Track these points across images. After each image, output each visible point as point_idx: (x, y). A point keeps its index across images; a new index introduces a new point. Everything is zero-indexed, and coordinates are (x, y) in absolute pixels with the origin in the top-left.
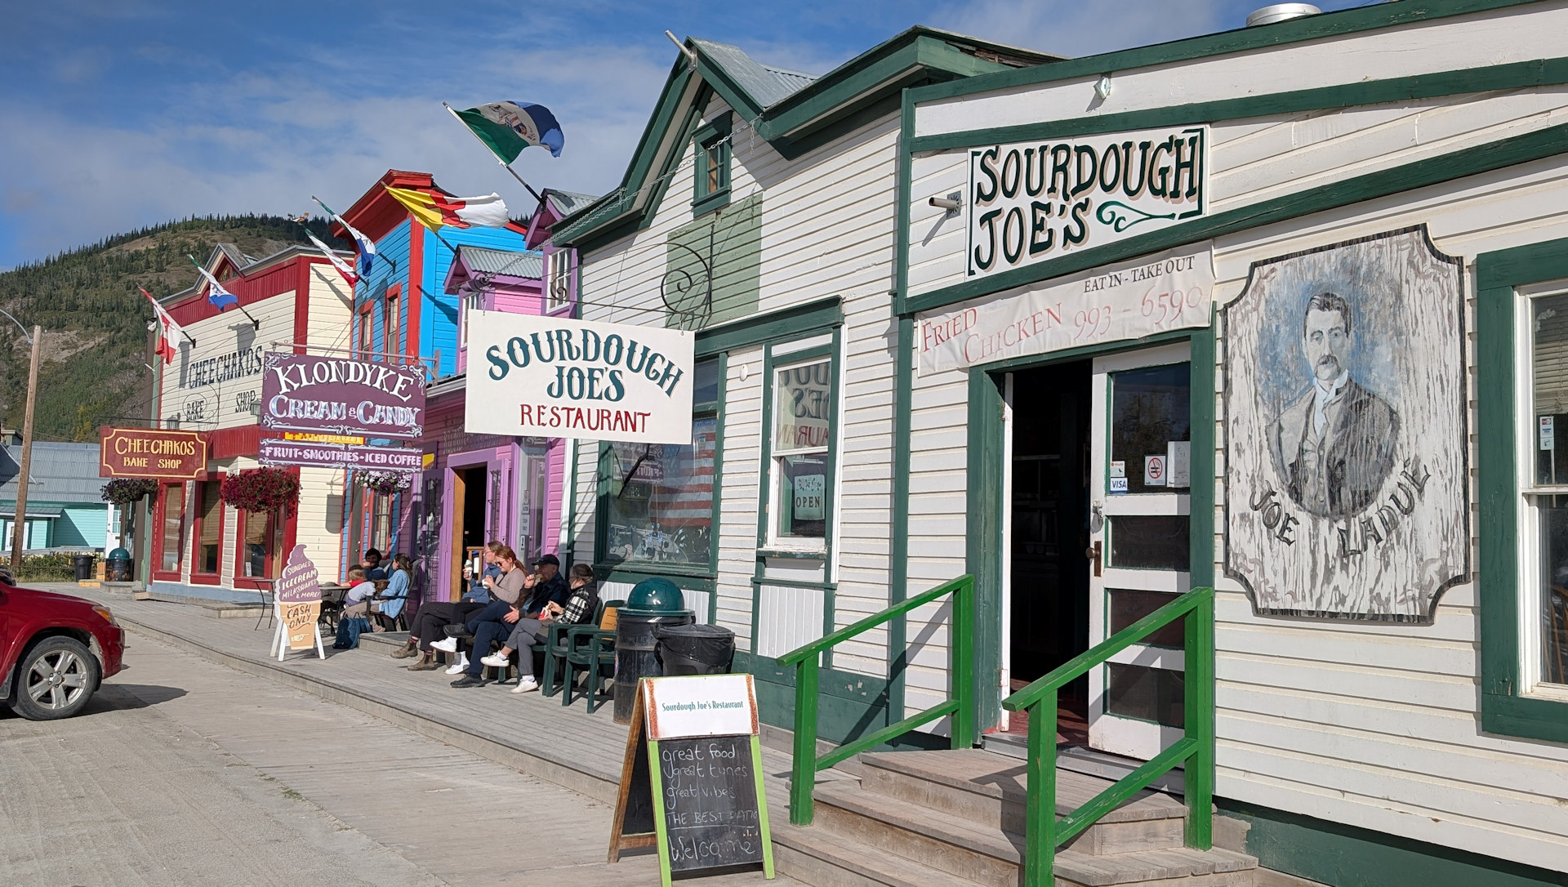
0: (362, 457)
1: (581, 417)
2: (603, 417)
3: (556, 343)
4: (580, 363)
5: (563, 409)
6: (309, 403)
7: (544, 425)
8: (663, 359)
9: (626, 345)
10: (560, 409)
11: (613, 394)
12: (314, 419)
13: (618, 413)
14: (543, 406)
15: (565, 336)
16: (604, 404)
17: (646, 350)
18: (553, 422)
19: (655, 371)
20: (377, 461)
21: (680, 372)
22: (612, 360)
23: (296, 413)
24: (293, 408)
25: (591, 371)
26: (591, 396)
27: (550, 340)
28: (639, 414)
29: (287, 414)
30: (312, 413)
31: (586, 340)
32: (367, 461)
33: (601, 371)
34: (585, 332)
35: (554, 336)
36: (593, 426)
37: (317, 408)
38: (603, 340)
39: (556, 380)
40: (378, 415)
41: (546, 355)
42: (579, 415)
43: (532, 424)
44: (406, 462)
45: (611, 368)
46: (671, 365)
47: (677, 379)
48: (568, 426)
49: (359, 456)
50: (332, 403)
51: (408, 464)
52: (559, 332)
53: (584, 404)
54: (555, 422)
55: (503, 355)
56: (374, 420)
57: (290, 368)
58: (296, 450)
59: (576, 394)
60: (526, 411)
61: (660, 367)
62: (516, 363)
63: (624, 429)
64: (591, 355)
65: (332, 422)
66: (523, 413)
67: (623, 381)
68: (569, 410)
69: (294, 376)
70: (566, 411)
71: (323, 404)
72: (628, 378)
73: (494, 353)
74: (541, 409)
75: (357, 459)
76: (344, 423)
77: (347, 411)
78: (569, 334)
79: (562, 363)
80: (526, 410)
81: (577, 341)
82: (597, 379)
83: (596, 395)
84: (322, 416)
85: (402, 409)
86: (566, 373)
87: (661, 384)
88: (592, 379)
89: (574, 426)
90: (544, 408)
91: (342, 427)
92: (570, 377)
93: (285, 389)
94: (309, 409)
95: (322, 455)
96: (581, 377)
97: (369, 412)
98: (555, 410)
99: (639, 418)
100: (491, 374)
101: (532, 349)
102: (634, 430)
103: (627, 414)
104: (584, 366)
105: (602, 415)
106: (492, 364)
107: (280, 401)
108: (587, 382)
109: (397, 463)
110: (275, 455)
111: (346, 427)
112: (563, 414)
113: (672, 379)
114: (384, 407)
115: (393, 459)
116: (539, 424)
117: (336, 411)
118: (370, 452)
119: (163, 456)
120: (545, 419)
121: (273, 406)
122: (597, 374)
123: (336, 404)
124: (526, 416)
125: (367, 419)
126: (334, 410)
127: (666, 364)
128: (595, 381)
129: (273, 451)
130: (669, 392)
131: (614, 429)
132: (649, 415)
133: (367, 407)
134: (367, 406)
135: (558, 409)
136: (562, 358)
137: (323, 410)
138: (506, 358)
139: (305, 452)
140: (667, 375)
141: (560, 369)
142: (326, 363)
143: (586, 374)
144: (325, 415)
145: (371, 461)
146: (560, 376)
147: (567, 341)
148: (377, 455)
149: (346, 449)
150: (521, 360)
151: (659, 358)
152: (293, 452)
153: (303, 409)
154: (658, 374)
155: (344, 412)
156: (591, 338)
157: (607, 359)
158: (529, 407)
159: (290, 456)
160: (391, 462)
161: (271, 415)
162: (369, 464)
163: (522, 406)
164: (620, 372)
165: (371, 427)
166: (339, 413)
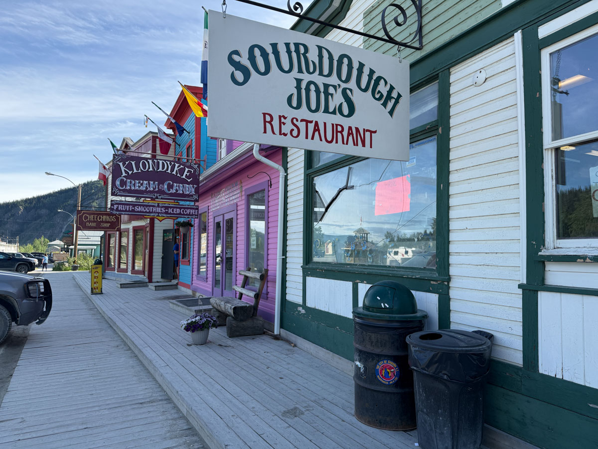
0: (167, 210)
1: (319, 130)
2: (337, 132)
3: (294, 55)
4: (316, 77)
5: (302, 120)
6: (138, 181)
7: (285, 135)
8: (386, 83)
9: (356, 65)
10: (299, 120)
11: (346, 111)
12: (140, 190)
13: (350, 128)
14: (283, 116)
15: (302, 50)
16: (337, 119)
17: (372, 72)
18: (293, 132)
19: (379, 92)
20: (175, 212)
21: (399, 96)
22: (344, 78)
23: (130, 187)
24: (129, 184)
25: (326, 86)
26: (326, 111)
27: (289, 52)
28: (368, 131)
29: (126, 187)
30: (139, 187)
31: (321, 56)
32: (169, 212)
33: (335, 87)
34: (320, 48)
35: (293, 48)
36: (329, 139)
37: (142, 184)
38: (336, 58)
39: (295, 92)
40: (175, 188)
41: (286, 66)
42: (316, 129)
43: (274, 133)
44: (190, 213)
45: (343, 85)
46: (392, 88)
47: (397, 102)
48: (307, 138)
49: (165, 210)
50: (150, 182)
51: (191, 214)
52: (297, 45)
53: (320, 117)
54: (295, 133)
55: (245, 61)
56: (173, 191)
57: (127, 163)
58: (131, 206)
59: (313, 107)
60: (267, 120)
61: (383, 89)
62: (257, 70)
63: (356, 144)
64: (326, 72)
65: (150, 192)
66: (265, 122)
67: (354, 99)
68: (307, 122)
69: (130, 167)
70: (304, 123)
71: (145, 182)
72: (358, 97)
73: (236, 58)
74: (282, 118)
75: (164, 211)
76: (157, 192)
77: (159, 186)
78: (306, 49)
79: (300, 76)
80: (268, 118)
81: (313, 56)
82: (332, 95)
83: (331, 110)
84: (144, 189)
85: (188, 186)
86: (304, 85)
87: (385, 105)
88: (327, 94)
89: (313, 138)
90: (285, 118)
91: (155, 194)
92: (308, 90)
93: (124, 174)
94: (138, 185)
95: (145, 209)
96: (318, 91)
97: (170, 187)
98: (295, 121)
99: (368, 134)
100: (233, 77)
101: (272, 58)
102: (364, 145)
103: (357, 129)
104: (320, 81)
105: (337, 129)
106: (234, 69)
107: (122, 181)
108: (322, 96)
109: (185, 213)
110: (119, 209)
111: (158, 195)
112: (302, 125)
113: (393, 101)
114: (178, 184)
115: (183, 211)
116: (280, 134)
117: (152, 186)
118: (171, 207)
119: (102, 222)
120: (286, 129)
121: (118, 183)
122: (331, 90)
123: (152, 182)
124: (268, 125)
125: (169, 191)
126: (151, 186)
127: (388, 87)
128: (330, 97)
129: (118, 207)
130: (391, 113)
131: (347, 144)
132: (375, 132)
133: (169, 185)
134: (169, 183)
135: (297, 120)
136: (300, 71)
137: (145, 186)
138: (248, 64)
139: (136, 207)
140: (389, 97)
141: (299, 81)
142: (147, 161)
143: (322, 89)
144: (147, 188)
145: (172, 212)
146: (298, 88)
147: (304, 55)
148: (175, 209)
149: (158, 206)
150: (262, 68)
151: (382, 81)
152: (129, 207)
153: (134, 185)
154: (382, 96)
155: (157, 187)
156: (325, 55)
157: (339, 76)
158: (270, 115)
159: (128, 209)
160: (182, 213)
161: (117, 188)
162: (170, 214)
163: (264, 114)
164: (351, 90)
165: (171, 195)
166: (154, 187)
